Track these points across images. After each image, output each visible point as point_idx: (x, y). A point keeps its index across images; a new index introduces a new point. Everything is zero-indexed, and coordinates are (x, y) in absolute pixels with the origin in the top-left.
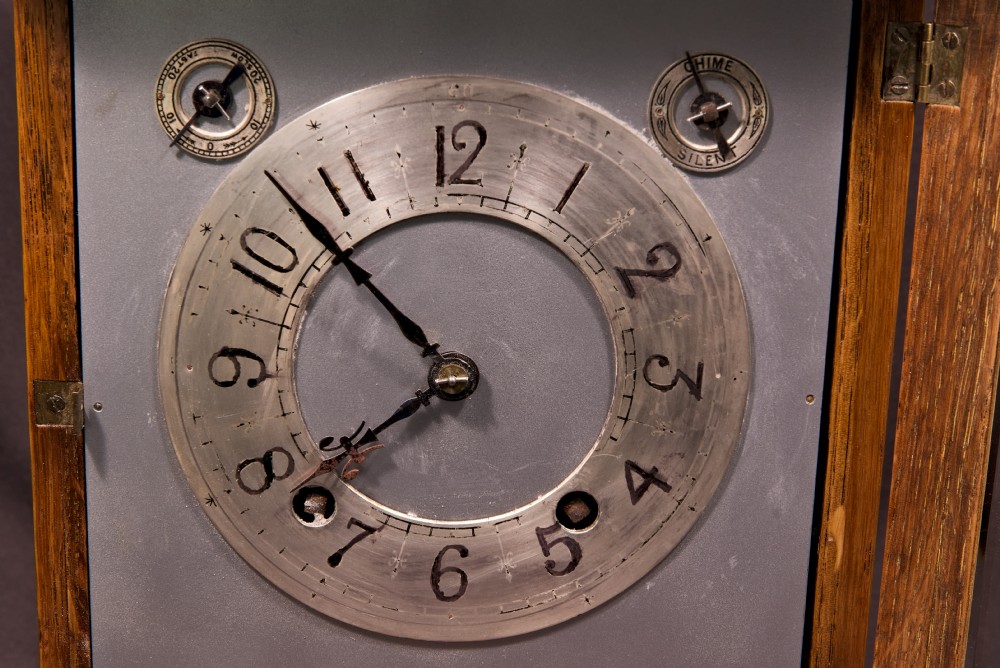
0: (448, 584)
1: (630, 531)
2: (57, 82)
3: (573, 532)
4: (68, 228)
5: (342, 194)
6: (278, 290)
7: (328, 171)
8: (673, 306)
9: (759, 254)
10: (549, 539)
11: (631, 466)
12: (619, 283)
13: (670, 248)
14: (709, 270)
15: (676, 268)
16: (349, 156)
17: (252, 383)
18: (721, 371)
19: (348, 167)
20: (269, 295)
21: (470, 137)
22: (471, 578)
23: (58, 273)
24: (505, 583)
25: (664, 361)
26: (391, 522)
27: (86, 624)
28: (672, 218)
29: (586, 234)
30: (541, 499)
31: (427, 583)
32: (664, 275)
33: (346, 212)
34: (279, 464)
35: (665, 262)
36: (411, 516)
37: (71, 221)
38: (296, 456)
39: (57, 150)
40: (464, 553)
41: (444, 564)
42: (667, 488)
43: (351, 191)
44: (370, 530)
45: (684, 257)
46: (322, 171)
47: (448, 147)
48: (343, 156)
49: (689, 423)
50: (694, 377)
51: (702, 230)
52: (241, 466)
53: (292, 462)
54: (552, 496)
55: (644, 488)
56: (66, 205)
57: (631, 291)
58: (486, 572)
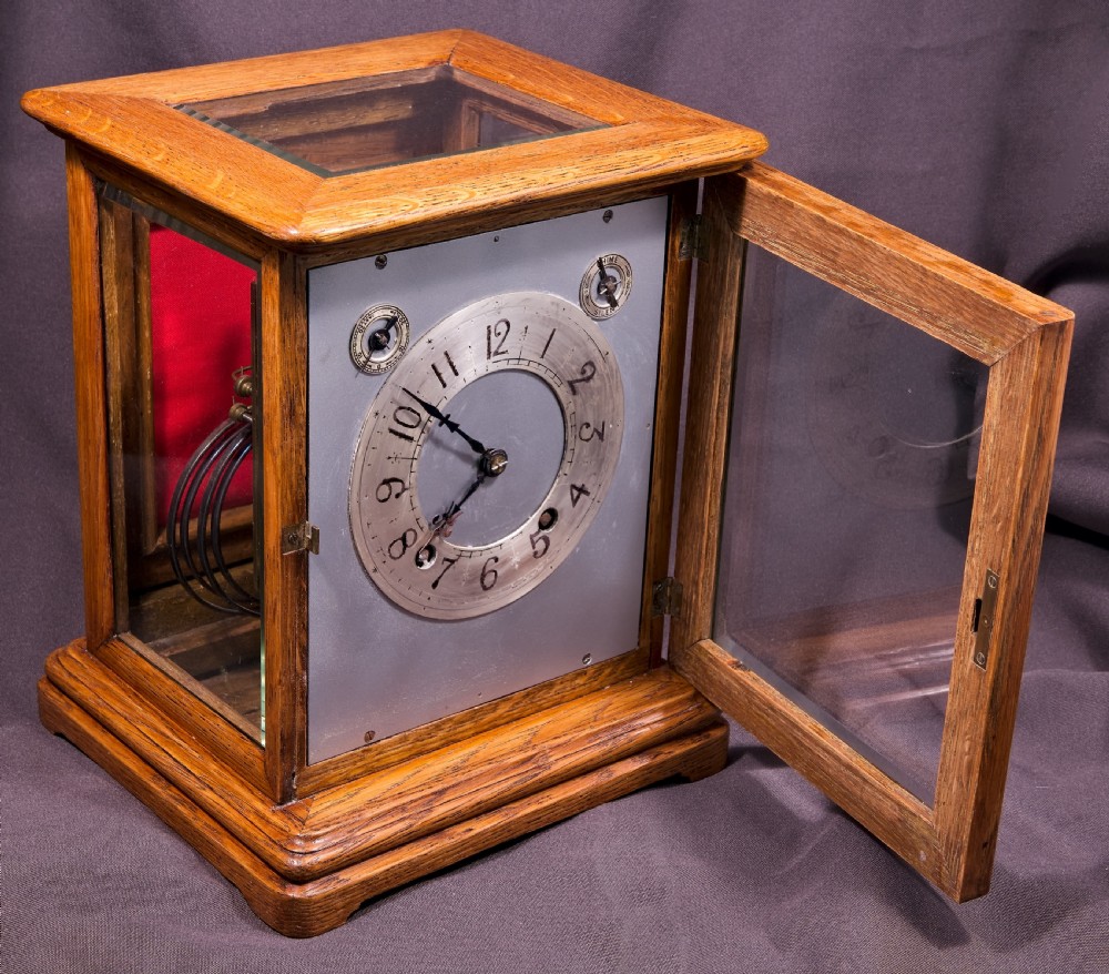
0: (489, 579)
1: (571, 523)
2: (300, 349)
3: (545, 531)
4: (303, 434)
5: (442, 376)
6: (410, 439)
7: (437, 365)
8: (592, 394)
9: (627, 356)
10: (535, 539)
11: (573, 487)
12: (569, 389)
13: (591, 363)
14: (607, 371)
15: (593, 374)
16: (446, 354)
17: (398, 496)
18: (612, 423)
19: (446, 360)
20: (407, 442)
21: (502, 328)
22: (499, 573)
23: (297, 461)
24: (515, 570)
25: (588, 425)
26: (464, 553)
27: (305, 667)
28: (591, 347)
29: (555, 367)
30: (531, 519)
31: (479, 583)
32: (588, 379)
33: (444, 386)
34: (409, 540)
35: (589, 373)
36: (470, 548)
37: (305, 428)
38: (418, 530)
39: (299, 389)
40: (496, 560)
41: (488, 569)
42: (587, 493)
43: (447, 373)
44: (452, 562)
45: (597, 367)
46: (433, 367)
47: (493, 335)
48: (443, 355)
49: (598, 455)
50: (600, 430)
51: (604, 350)
52: (391, 545)
53: (416, 534)
54: (536, 516)
55: (578, 497)
56: (302, 420)
57: (574, 392)
58: (507, 567)
